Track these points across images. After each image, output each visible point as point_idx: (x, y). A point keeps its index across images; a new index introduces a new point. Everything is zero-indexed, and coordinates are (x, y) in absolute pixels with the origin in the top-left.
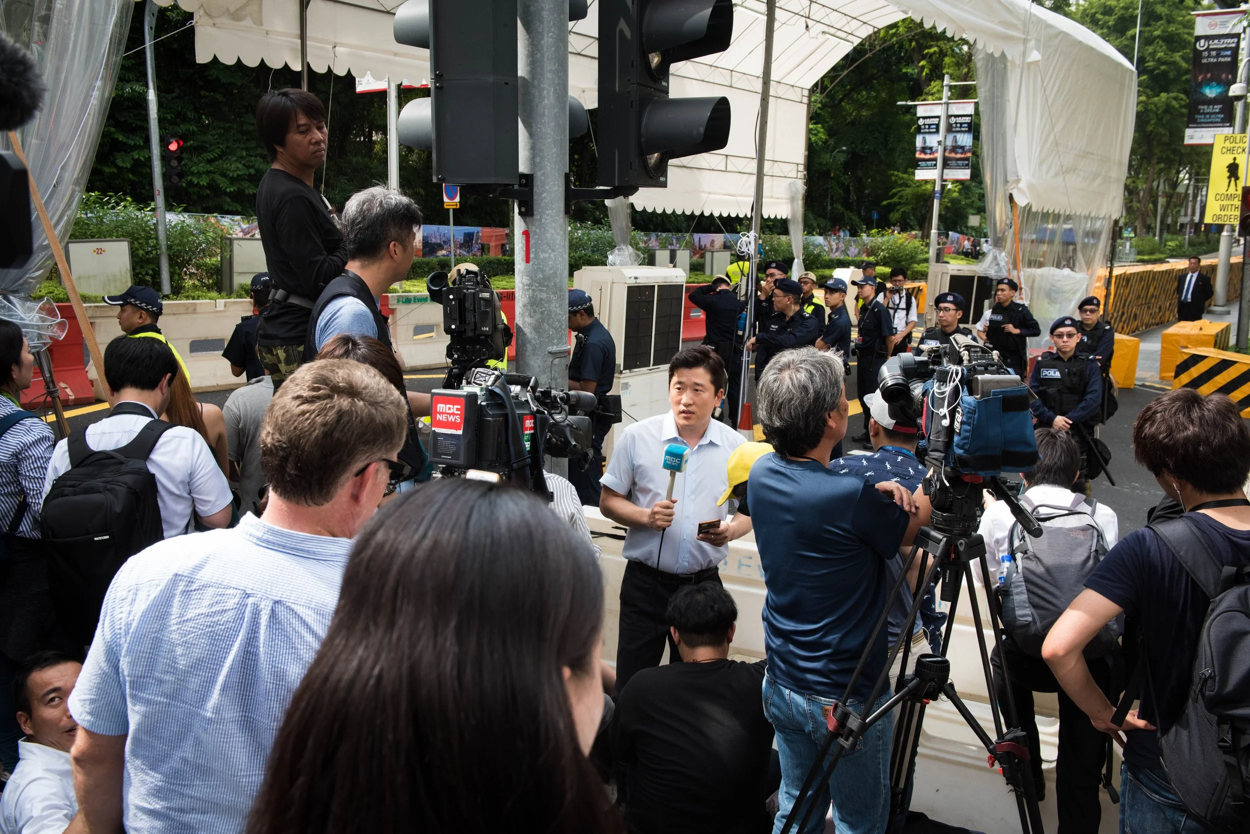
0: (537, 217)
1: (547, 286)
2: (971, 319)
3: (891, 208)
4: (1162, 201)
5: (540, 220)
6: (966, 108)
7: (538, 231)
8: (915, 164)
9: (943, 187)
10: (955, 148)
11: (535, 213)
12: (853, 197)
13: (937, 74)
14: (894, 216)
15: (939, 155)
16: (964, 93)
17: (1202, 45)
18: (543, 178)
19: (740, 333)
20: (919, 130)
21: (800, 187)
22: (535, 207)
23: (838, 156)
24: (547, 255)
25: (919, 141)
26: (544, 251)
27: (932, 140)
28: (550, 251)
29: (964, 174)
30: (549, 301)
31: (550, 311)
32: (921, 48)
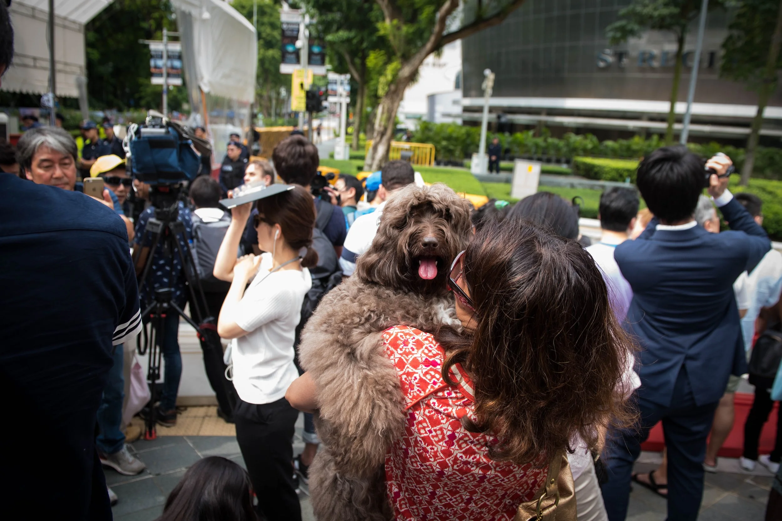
3: (141, 98)
4: (274, 102)
6: (176, 47)
8: (151, 75)
9: (168, 88)
10: (173, 68)
12: (119, 92)
13: (159, 27)
14: (143, 102)
15: (164, 71)
16: (175, 39)
17: (285, 26)
20: (152, 57)
21: (84, 79)
23: (107, 69)
25: (152, 63)
27: (160, 63)
29: (178, 82)
32: (149, 13)
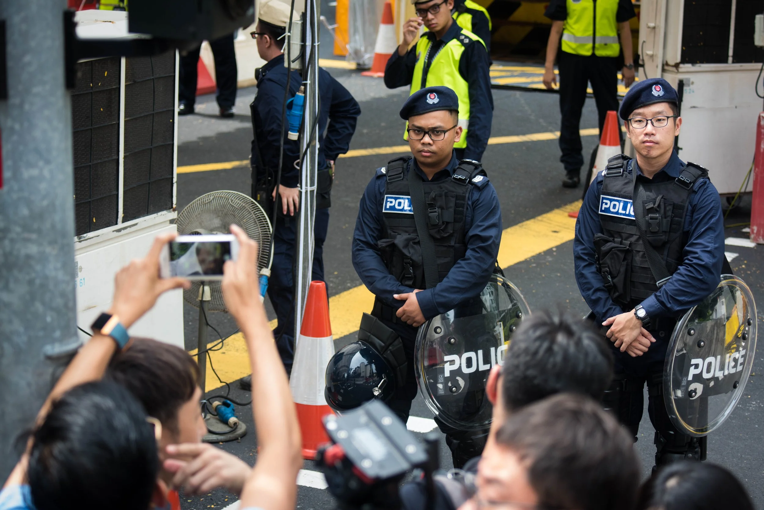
0: (14, 100)
1: (39, 231)
2: (731, 52)
5: (21, 106)
7: (17, 127)
11: (11, 92)
18: (24, 27)
19: (293, 136)
22: (11, 81)
24: (35, 172)
26: (30, 165)
28: (41, 163)
30: (43, 259)
31: (46, 277)
